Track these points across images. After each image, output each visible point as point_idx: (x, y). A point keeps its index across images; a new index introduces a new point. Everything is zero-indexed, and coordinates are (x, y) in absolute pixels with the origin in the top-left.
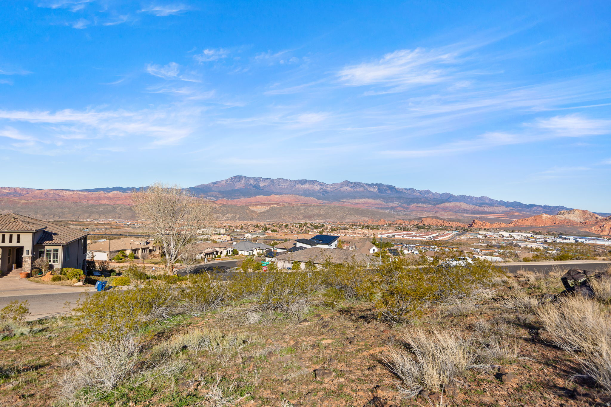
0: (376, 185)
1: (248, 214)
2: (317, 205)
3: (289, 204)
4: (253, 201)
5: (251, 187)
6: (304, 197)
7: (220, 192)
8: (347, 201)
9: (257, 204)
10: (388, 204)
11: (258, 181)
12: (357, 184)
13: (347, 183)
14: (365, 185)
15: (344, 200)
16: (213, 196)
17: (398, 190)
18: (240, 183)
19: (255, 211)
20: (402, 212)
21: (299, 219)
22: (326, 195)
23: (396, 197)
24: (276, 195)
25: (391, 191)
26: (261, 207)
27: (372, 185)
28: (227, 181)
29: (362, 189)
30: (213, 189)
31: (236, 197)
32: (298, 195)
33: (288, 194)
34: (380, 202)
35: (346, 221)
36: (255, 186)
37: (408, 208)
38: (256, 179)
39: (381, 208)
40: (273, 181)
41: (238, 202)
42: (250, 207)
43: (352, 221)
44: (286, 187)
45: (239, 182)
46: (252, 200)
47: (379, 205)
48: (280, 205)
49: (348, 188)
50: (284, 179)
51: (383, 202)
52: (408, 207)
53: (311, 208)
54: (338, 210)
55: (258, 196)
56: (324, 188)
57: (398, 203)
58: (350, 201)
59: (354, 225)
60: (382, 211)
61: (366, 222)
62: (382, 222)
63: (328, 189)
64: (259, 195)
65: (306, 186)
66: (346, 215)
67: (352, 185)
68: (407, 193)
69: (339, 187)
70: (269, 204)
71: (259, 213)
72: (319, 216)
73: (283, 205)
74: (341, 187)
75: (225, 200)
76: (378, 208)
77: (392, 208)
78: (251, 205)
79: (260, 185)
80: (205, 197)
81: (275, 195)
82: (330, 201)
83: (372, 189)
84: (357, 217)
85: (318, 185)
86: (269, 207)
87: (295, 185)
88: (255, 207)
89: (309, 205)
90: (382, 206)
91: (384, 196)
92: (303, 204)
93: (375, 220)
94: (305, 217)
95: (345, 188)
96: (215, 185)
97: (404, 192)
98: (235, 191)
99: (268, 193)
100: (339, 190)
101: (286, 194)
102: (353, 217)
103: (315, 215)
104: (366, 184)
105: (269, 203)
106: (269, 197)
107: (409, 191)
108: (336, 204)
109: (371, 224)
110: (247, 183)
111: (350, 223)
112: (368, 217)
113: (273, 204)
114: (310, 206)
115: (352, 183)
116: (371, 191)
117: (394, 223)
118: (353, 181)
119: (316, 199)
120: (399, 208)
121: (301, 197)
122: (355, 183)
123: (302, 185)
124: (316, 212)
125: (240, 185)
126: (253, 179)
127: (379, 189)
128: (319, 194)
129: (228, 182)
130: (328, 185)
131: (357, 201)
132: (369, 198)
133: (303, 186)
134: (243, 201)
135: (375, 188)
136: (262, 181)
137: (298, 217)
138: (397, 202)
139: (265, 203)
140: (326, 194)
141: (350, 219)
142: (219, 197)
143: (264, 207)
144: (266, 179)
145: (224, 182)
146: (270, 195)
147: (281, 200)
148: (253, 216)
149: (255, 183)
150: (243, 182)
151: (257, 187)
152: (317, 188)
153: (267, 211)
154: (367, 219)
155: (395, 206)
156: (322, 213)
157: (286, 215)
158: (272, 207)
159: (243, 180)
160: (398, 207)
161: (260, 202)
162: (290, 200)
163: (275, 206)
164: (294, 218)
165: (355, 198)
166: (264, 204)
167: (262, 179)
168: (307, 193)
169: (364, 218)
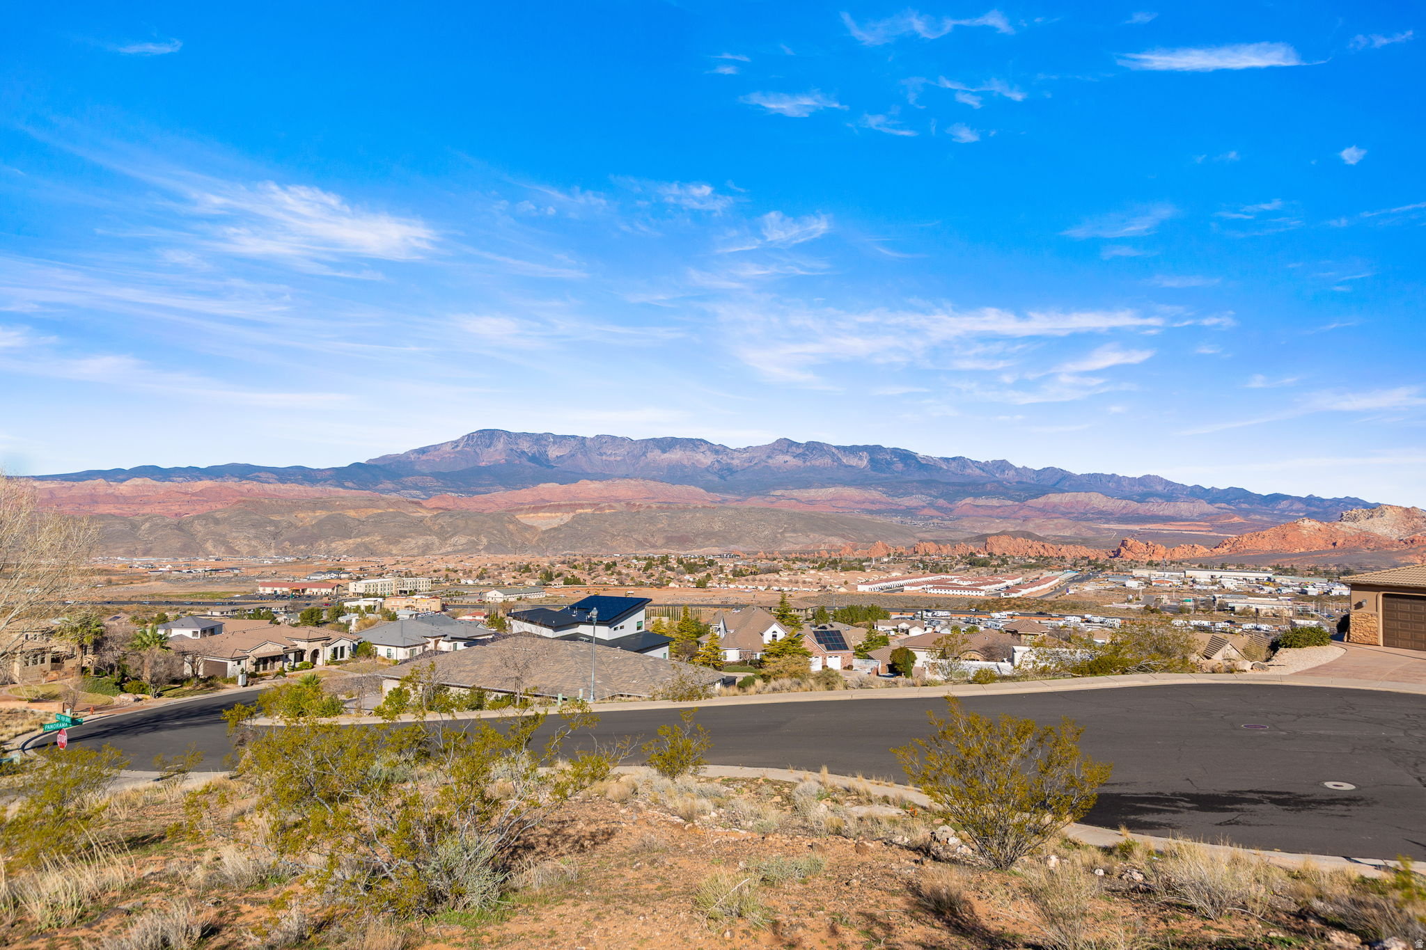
0: (866, 448)
1: (512, 534)
2: (704, 507)
3: (628, 504)
4: (530, 499)
5: (524, 461)
6: (668, 486)
7: (438, 475)
8: (787, 493)
9: (537, 507)
10: (897, 499)
11: (543, 442)
12: (814, 448)
13: (786, 445)
14: (834, 450)
15: (778, 493)
16: (416, 487)
17: (925, 462)
18: (492, 449)
19: (532, 527)
20: (936, 521)
21: (653, 546)
22: (728, 478)
23: (917, 481)
24: (591, 480)
25: (906, 465)
26: (548, 514)
27: (854, 450)
28: (456, 443)
29: (827, 461)
30: (417, 467)
31: (482, 489)
32: (654, 479)
33: (626, 477)
34: (875, 494)
35: (784, 549)
36: (533, 459)
37: (951, 510)
38: (538, 439)
39: (879, 512)
40: (584, 444)
41: (486, 502)
42: (520, 517)
43: (798, 547)
44: (619, 458)
45: (489, 446)
46: (526, 495)
47: (873, 502)
48: (602, 509)
49: (788, 458)
50: (614, 438)
51: (885, 496)
52: (950, 506)
53: (688, 516)
54: (761, 520)
55: (541, 485)
56: (725, 460)
57: (923, 497)
58: (796, 493)
59: (801, 560)
60: (879, 519)
61: (835, 551)
62: (879, 550)
63: (736, 462)
64: (545, 482)
65: (676, 455)
66: (781, 533)
67: (800, 451)
68: (948, 471)
69: (764, 457)
70: (573, 507)
71: (544, 532)
72: (709, 535)
73: (611, 507)
74: (769, 457)
75: (450, 499)
76: (871, 512)
77: (909, 512)
78: (522, 510)
79: (549, 453)
80: (396, 491)
81: (589, 482)
82: (740, 495)
83: (853, 461)
84: (811, 536)
85: (708, 453)
86: (571, 515)
87: (644, 454)
88: (532, 515)
89: (681, 506)
90: (883, 507)
91: (886, 479)
92: (665, 506)
93: (860, 545)
94: (669, 541)
95: (780, 459)
96: (424, 457)
97: (941, 468)
98: (479, 472)
99: (568, 476)
100: (763, 464)
101: (620, 477)
102: (802, 538)
103: (697, 535)
104: (837, 448)
105: (571, 505)
106: (572, 487)
107: (954, 464)
108: (756, 502)
109: (849, 555)
110: (512, 450)
111: (794, 555)
112: (843, 536)
113: (582, 506)
114: (685, 510)
115: (798, 445)
116: (850, 466)
117: (911, 552)
118: (803, 441)
119: (702, 490)
120: (926, 512)
121: (661, 486)
122: (808, 444)
123: (664, 451)
124: (701, 525)
125: (494, 455)
126: (528, 439)
127: (872, 460)
128: (710, 477)
129: (459, 449)
130: (735, 450)
131: (812, 493)
132: (845, 483)
133: (667, 455)
134: (501, 497)
135: (861, 458)
136: (554, 443)
137: (651, 539)
138: (922, 494)
139: (562, 503)
140: (731, 475)
141: (794, 543)
142: (435, 491)
143: (558, 514)
144: (564, 437)
145: (448, 448)
146: (575, 481)
147: (605, 493)
148: (528, 539)
149: (535, 449)
150: (500, 446)
151: (539, 459)
152: (706, 459)
153: (566, 525)
154: (838, 542)
155: (915, 504)
156: (716, 528)
157: (619, 535)
158: (581, 514)
159: (502, 440)
160: (924, 507)
161: (548, 501)
162: (630, 493)
163: (589, 511)
164: (640, 544)
165: (807, 485)
166: (559, 506)
167: (554, 436)
168: (676, 475)
169: (830, 538)
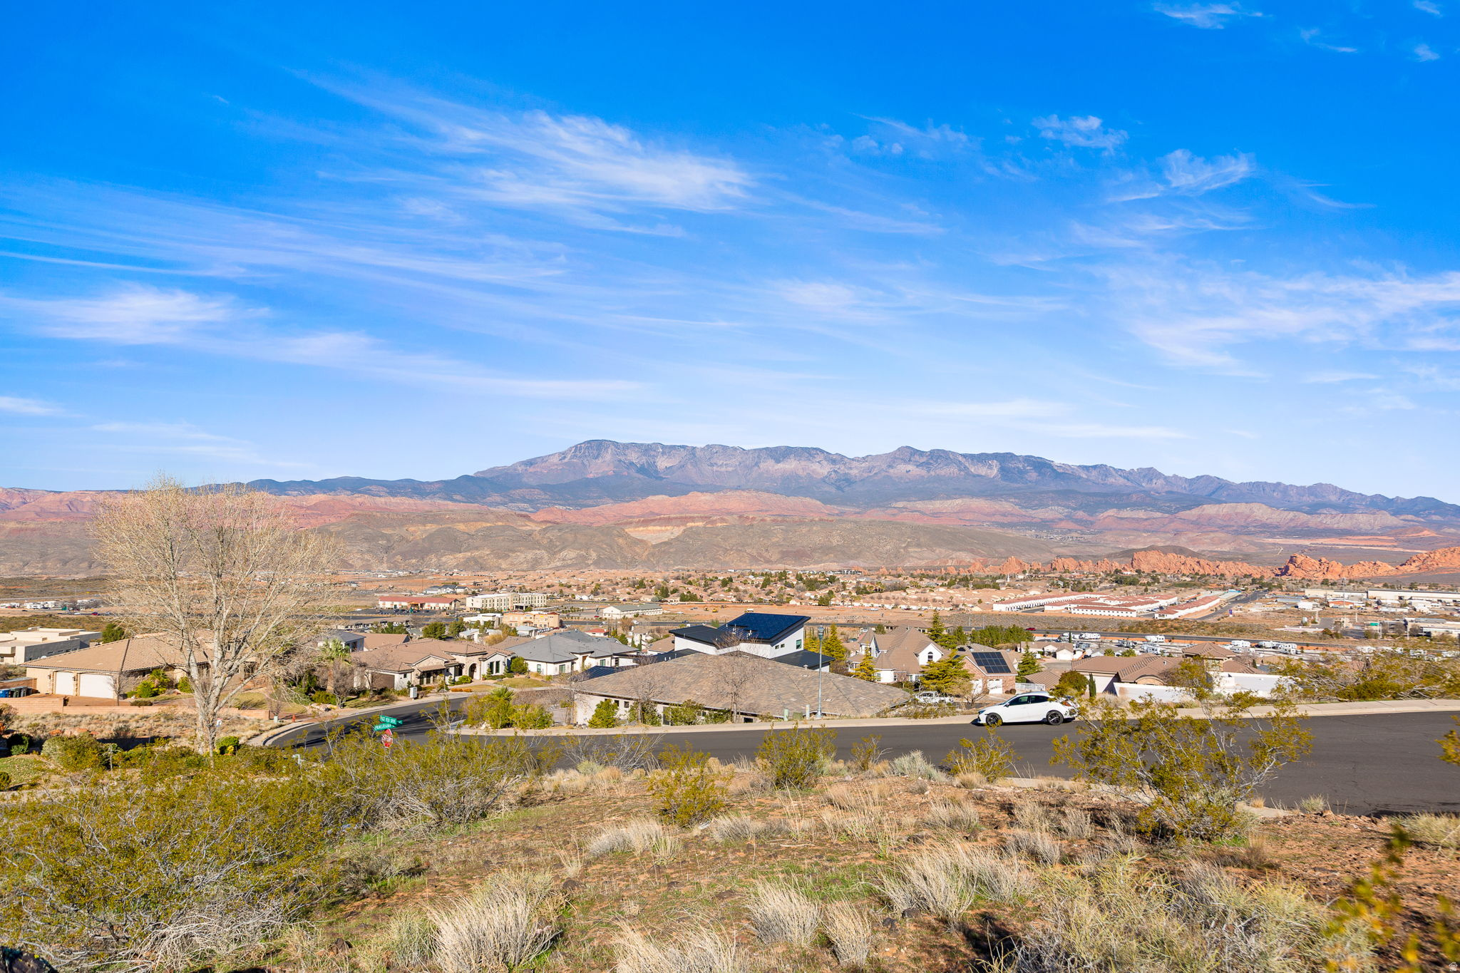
0: (996, 456)
1: (622, 548)
2: (821, 520)
3: (740, 517)
4: (638, 512)
5: (633, 472)
6: (782, 498)
7: (545, 488)
8: (909, 505)
9: (648, 520)
10: (1031, 512)
11: (652, 453)
12: (939, 456)
13: (908, 454)
14: (960, 458)
15: (900, 504)
16: (524, 500)
17: (1061, 471)
18: (600, 460)
19: (641, 541)
20: (1075, 535)
21: (768, 561)
22: (847, 489)
23: (1052, 492)
24: (702, 492)
25: (1040, 474)
26: (658, 528)
27: (982, 458)
28: (563, 455)
29: (952, 470)
30: (525, 480)
31: (590, 502)
32: (768, 491)
33: (738, 488)
34: (1006, 506)
35: (908, 564)
36: (642, 470)
37: (1092, 523)
38: (647, 449)
39: (1011, 525)
40: (694, 454)
41: (595, 515)
42: (630, 530)
43: (923, 563)
44: (730, 469)
45: (597, 458)
46: (635, 508)
47: (1004, 515)
48: (713, 522)
49: (910, 467)
50: (725, 448)
51: (1017, 507)
52: (1090, 519)
53: (805, 530)
54: (883, 534)
55: (651, 498)
56: (842, 469)
57: (1060, 509)
58: (920, 505)
59: (928, 577)
60: (1012, 533)
61: (964, 567)
62: (1012, 567)
63: (854, 472)
64: (655, 495)
65: (790, 465)
66: (905, 548)
67: (924, 459)
68: (1087, 480)
69: (884, 467)
70: (684, 520)
71: (654, 546)
72: (826, 550)
73: (723, 520)
74: (890, 466)
75: (558, 512)
76: (1002, 525)
77: (1044, 525)
78: (631, 523)
79: (658, 464)
80: (504, 504)
81: (699, 494)
82: (859, 507)
83: (983, 470)
84: (937, 551)
85: (825, 463)
86: (682, 528)
87: (757, 464)
88: (641, 528)
89: (797, 519)
90: (1015, 519)
91: (1019, 489)
92: (780, 519)
93: (991, 561)
94: (785, 555)
95: (902, 468)
96: (531, 470)
97: (1080, 478)
98: (588, 484)
99: (679, 488)
100: (883, 474)
101: (731, 489)
102: (927, 553)
103: (814, 550)
104: (964, 456)
105: (681, 518)
106: (683, 499)
107: (1094, 473)
108: (876, 514)
109: (979, 571)
110: (620, 461)
111: (919, 571)
112: (972, 551)
113: (692, 519)
114: (801, 523)
115: (922, 453)
116: (979, 476)
117: (1048, 569)
118: (927, 449)
119: (818, 502)
120: (1063, 524)
121: (774, 497)
122: (932, 452)
123: (778, 461)
124: (818, 539)
125: (601, 467)
126: (636, 449)
127: (1002, 469)
128: (827, 488)
129: (566, 460)
130: (853, 460)
131: (937, 505)
132: (973, 494)
133: (780, 466)
134: (609, 510)
135: (990, 467)
136: (663, 453)
137: (765, 554)
138: (1059, 505)
139: (672, 516)
140: (849, 486)
141: (918, 558)
142: (543, 504)
143: (668, 528)
144: (673, 447)
145: (556, 460)
146: (685, 493)
147: (717, 506)
148: (637, 554)
149: (644, 460)
150: (608, 456)
151: (647, 470)
152: (822, 469)
153: (677, 539)
154: (966, 557)
155: (1051, 517)
156: (835, 542)
157: (731, 550)
158: (692, 528)
159: (610, 451)
160: (1061, 520)
161: (657, 514)
162: (742, 506)
163: (700, 524)
164: (754, 559)
165: (932, 496)
166: (669, 519)
167: (663, 447)
168: (791, 486)
169: (958, 554)
